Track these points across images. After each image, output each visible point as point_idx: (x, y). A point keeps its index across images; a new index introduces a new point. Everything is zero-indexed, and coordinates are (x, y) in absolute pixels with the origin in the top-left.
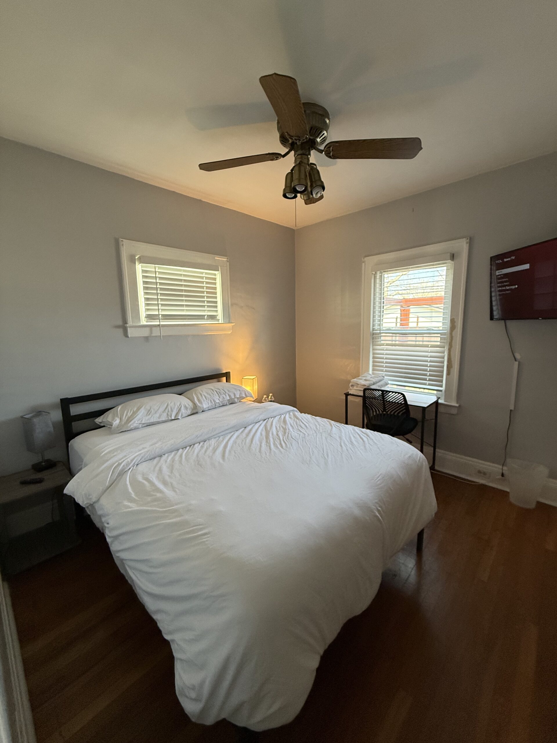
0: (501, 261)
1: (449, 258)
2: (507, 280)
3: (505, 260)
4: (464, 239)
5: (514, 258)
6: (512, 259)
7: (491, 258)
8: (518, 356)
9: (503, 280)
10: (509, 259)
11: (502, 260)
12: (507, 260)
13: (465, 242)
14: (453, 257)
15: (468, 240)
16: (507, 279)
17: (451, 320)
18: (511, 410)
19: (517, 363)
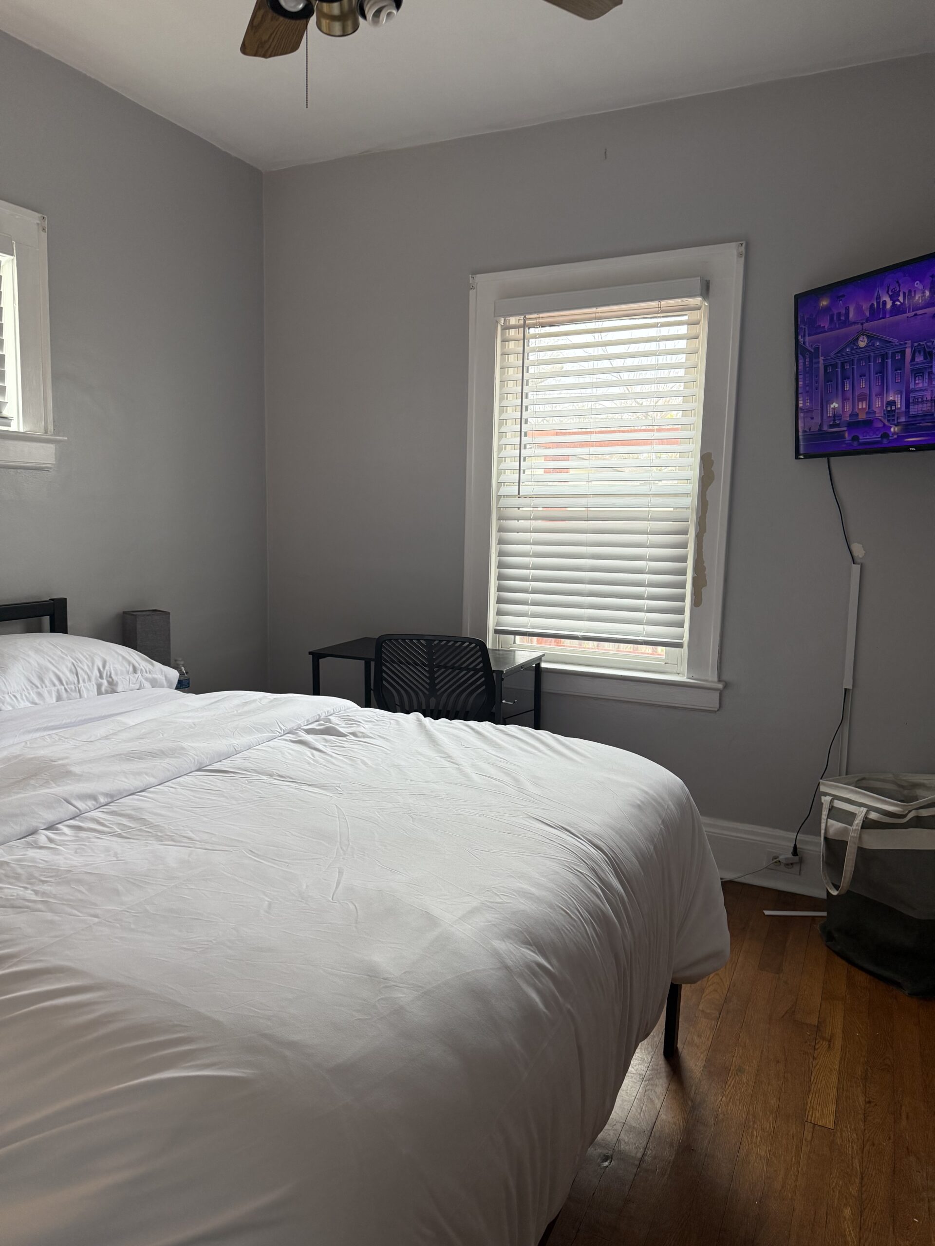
1: (699, 292)
4: (734, 244)
7: (797, 297)
8: (858, 550)
13: (735, 252)
14: (706, 290)
15: (743, 249)
17: (703, 458)
18: (846, 690)
19: (856, 568)
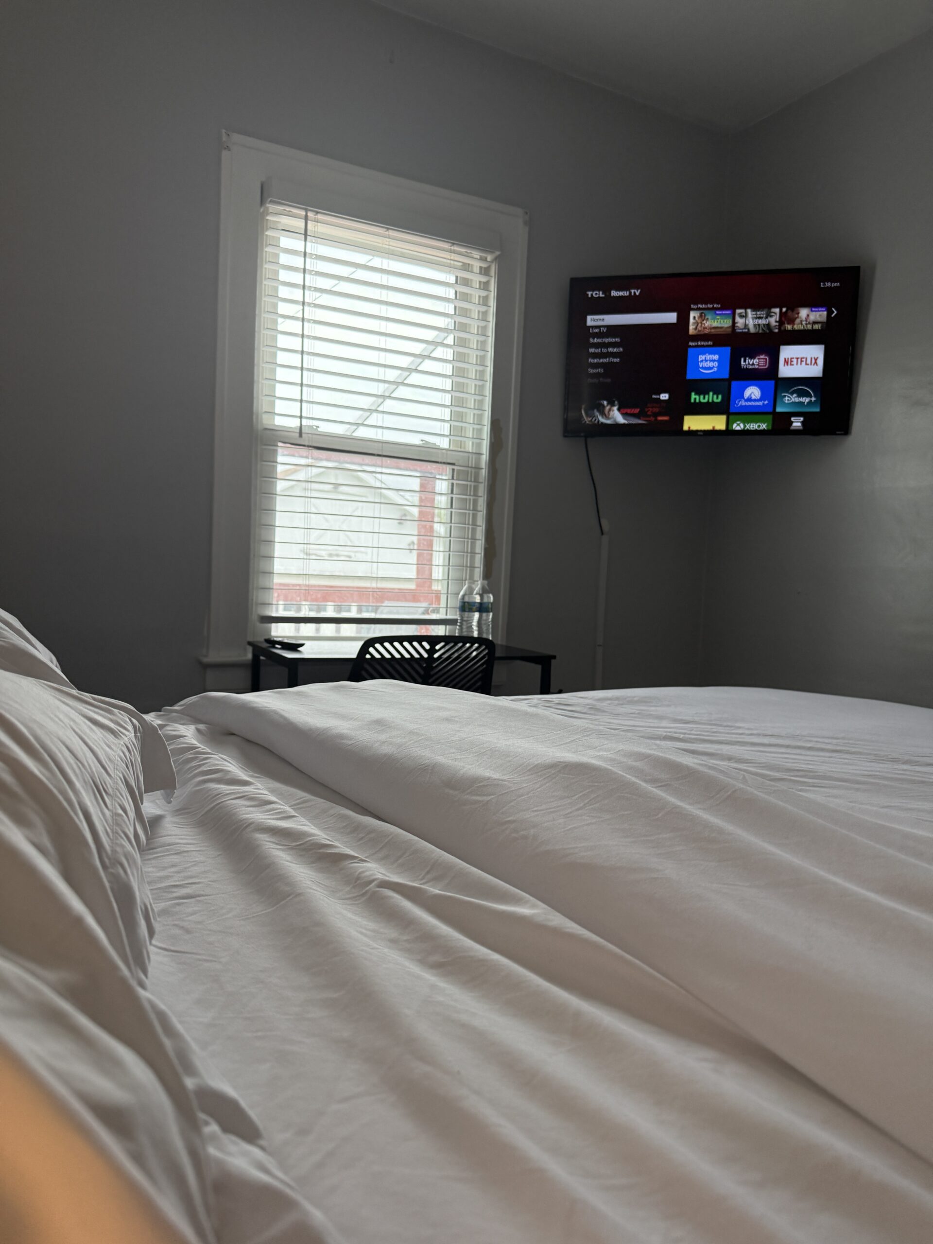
0: (601, 295)
2: (616, 342)
3: (614, 293)
4: (520, 210)
5: (637, 294)
6: (633, 294)
7: (573, 281)
8: (605, 524)
9: (606, 340)
10: (626, 294)
11: (607, 291)
12: (621, 294)
13: (521, 220)
15: (528, 218)
16: (618, 340)
19: (606, 538)
